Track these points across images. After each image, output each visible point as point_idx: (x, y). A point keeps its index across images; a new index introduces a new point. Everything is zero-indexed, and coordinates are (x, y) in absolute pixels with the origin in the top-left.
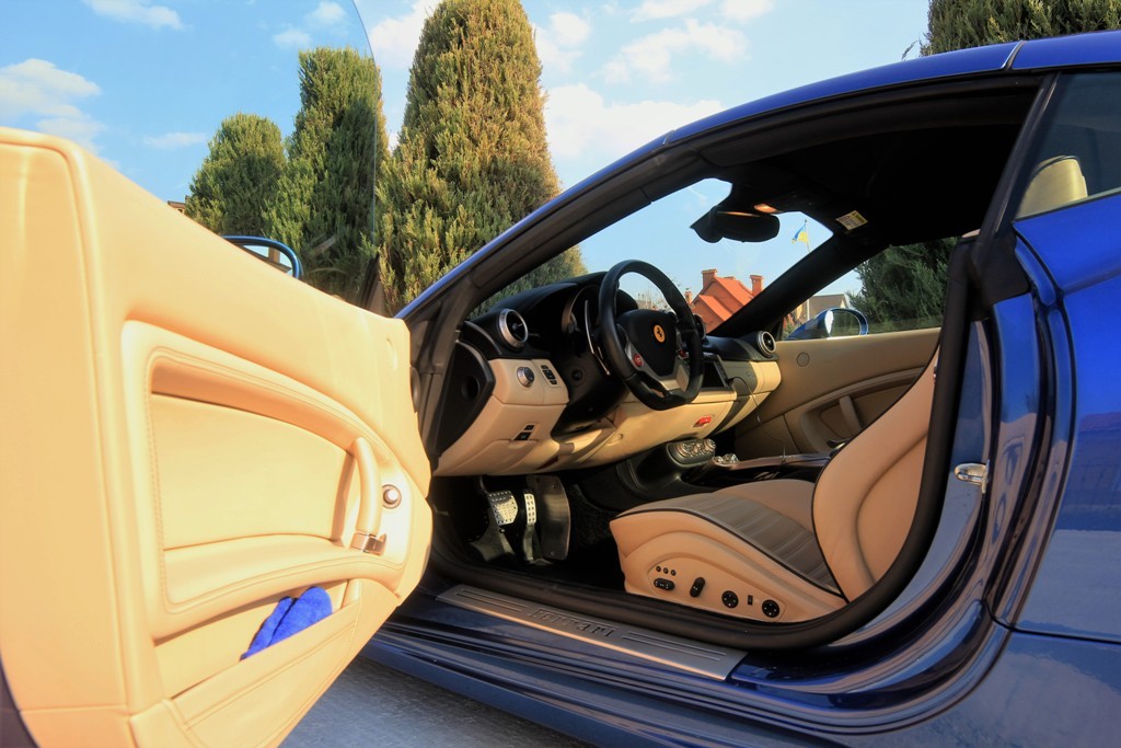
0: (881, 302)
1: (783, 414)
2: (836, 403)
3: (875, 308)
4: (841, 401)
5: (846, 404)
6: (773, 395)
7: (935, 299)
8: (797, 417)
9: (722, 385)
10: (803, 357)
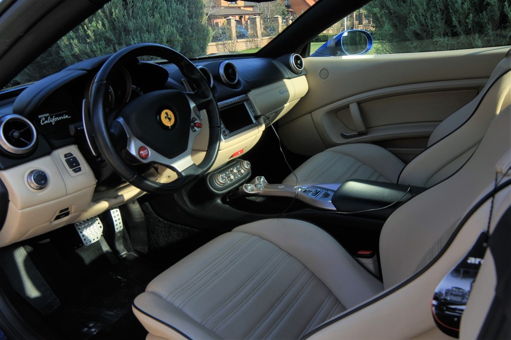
0: (383, 11)
1: (310, 113)
2: (347, 107)
3: (379, 15)
4: (351, 105)
5: (354, 109)
6: (303, 100)
7: (421, 11)
8: (319, 116)
9: (252, 122)
10: (324, 72)
